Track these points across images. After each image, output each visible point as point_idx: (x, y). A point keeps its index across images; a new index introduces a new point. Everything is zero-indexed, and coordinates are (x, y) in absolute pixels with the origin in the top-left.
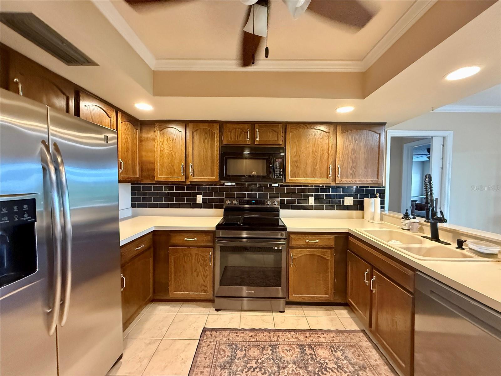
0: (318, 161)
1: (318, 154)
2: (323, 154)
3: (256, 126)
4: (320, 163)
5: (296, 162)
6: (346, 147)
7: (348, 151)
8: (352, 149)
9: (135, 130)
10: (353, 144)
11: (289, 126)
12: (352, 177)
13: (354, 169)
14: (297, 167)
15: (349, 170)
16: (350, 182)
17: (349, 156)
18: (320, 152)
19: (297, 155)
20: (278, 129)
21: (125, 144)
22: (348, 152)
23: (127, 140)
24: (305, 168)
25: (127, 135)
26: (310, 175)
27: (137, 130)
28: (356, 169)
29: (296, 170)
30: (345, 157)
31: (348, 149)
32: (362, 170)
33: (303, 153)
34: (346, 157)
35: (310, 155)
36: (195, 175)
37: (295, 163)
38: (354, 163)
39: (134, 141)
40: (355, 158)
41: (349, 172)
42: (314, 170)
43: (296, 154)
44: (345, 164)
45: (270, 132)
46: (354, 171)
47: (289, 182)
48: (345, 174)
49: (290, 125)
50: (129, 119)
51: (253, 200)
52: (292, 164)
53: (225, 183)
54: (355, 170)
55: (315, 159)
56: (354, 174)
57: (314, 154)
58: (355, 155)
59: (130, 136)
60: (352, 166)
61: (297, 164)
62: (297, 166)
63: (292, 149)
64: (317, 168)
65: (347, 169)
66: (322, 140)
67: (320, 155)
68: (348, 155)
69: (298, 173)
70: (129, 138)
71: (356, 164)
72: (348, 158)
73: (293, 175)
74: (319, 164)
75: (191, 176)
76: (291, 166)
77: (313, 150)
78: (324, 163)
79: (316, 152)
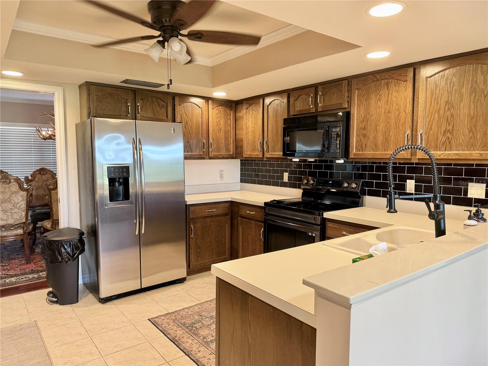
0: (392, 124)
1: (392, 116)
2: (399, 114)
3: (320, 88)
4: (394, 128)
5: (364, 129)
6: (435, 99)
7: (439, 106)
8: (446, 102)
9: (228, 112)
10: (448, 92)
11: (354, 81)
12: (445, 149)
13: (448, 134)
14: (365, 136)
15: (440, 137)
16: (439, 156)
17: (442, 112)
18: (395, 113)
19: (364, 120)
20: (342, 87)
21: (216, 126)
22: (440, 108)
23: (219, 122)
24: (374, 137)
25: (219, 119)
26: (381, 148)
27: (231, 111)
28: (453, 135)
29: (363, 140)
30: (434, 116)
31: (439, 101)
32: (464, 135)
33: (372, 116)
34: (436, 116)
35: (381, 118)
36: (269, 151)
37: (363, 131)
38: (449, 124)
39: (227, 122)
40: (452, 115)
41: (440, 141)
42: (386, 138)
43: (364, 117)
44: (433, 128)
45: (334, 93)
46: (449, 138)
47: (353, 157)
48: (433, 144)
49: (356, 79)
50: (221, 104)
51: (331, 181)
52: (358, 133)
53: (292, 159)
54: (450, 136)
55: (388, 122)
56: (449, 142)
57: (387, 116)
58: (452, 110)
59: (222, 118)
60: (445, 130)
61: (364, 132)
62: (365, 134)
63: (358, 112)
64: (391, 136)
65: (437, 134)
66: (397, 94)
67: (395, 116)
68: (439, 113)
69: (366, 145)
70: (222, 120)
71: (453, 126)
72: (439, 118)
73: (359, 148)
74: (393, 131)
75: (266, 152)
76: (358, 135)
77: (385, 110)
78: (400, 127)
79: (389, 112)
